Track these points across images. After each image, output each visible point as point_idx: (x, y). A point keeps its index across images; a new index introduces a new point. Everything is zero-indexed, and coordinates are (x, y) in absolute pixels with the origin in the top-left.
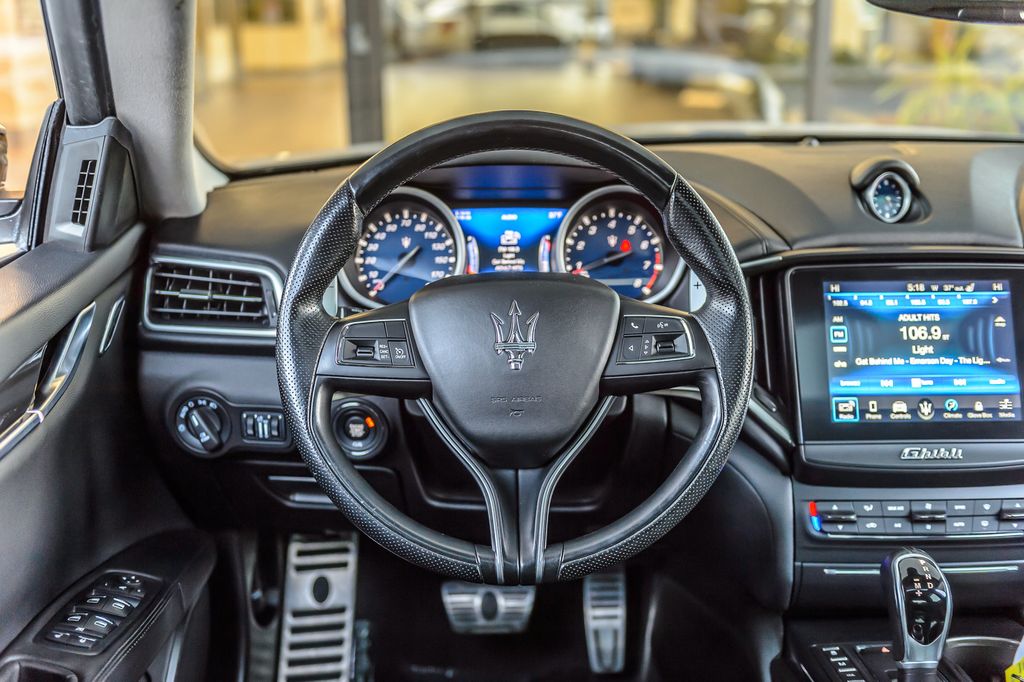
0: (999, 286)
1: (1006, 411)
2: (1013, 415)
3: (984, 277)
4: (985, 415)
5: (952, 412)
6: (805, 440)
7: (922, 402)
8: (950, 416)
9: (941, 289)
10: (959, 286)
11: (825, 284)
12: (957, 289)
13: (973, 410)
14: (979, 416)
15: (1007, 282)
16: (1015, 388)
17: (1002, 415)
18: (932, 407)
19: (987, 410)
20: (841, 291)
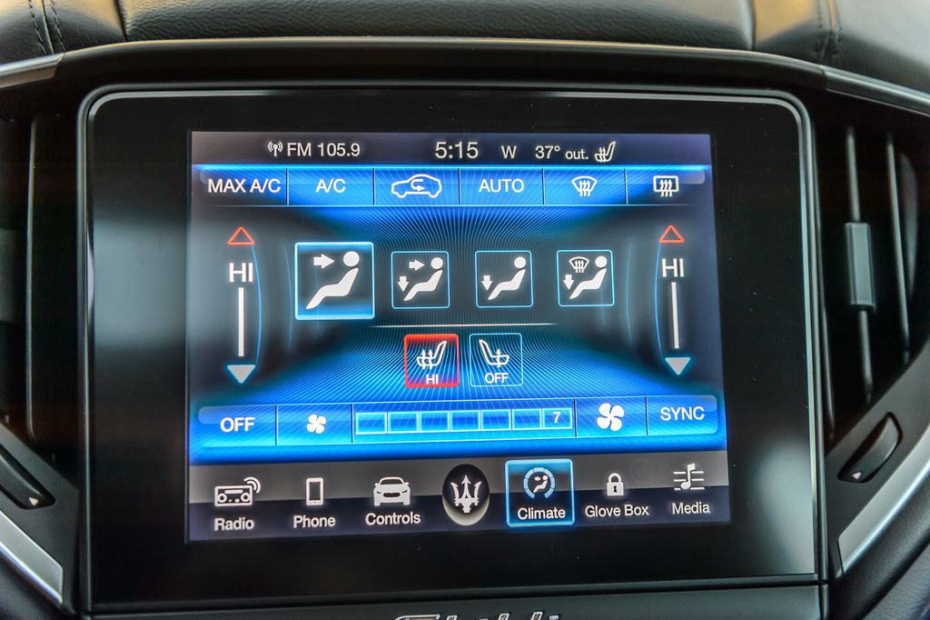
1: (689, 497)
2: (707, 509)
4: (630, 510)
5: (540, 502)
8: (532, 514)
9: (526, 157)
10: (576, 148)
11: (197, 136)
12: (570, 155)
13: (598, 497)
14: (616, 511)
16: (714, 431)
17: (678, 509)
18: (485, 492)
19: (635, 496)
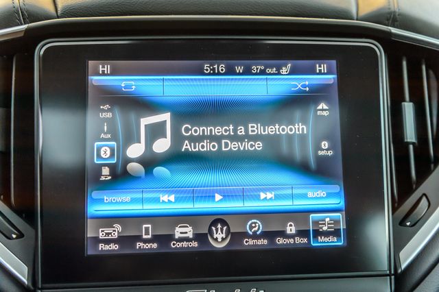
0: (324, 68)
2: (335, 240)
3: (304, 56)
4: (298, 240)
5: (255, 236)
6: (42, 283)
7: (214, 223)
8: (251, 242)
9: (248, 72)
10: (271, 68)
11: (91, 63)
12: (269, 71)
13: (283, 234)
14: (292, 241)
15: (334, 62)
16: (339, 202)
17: (320, 240)
18: (228, 232)
19: (300, 234)
20: (112, 74)
